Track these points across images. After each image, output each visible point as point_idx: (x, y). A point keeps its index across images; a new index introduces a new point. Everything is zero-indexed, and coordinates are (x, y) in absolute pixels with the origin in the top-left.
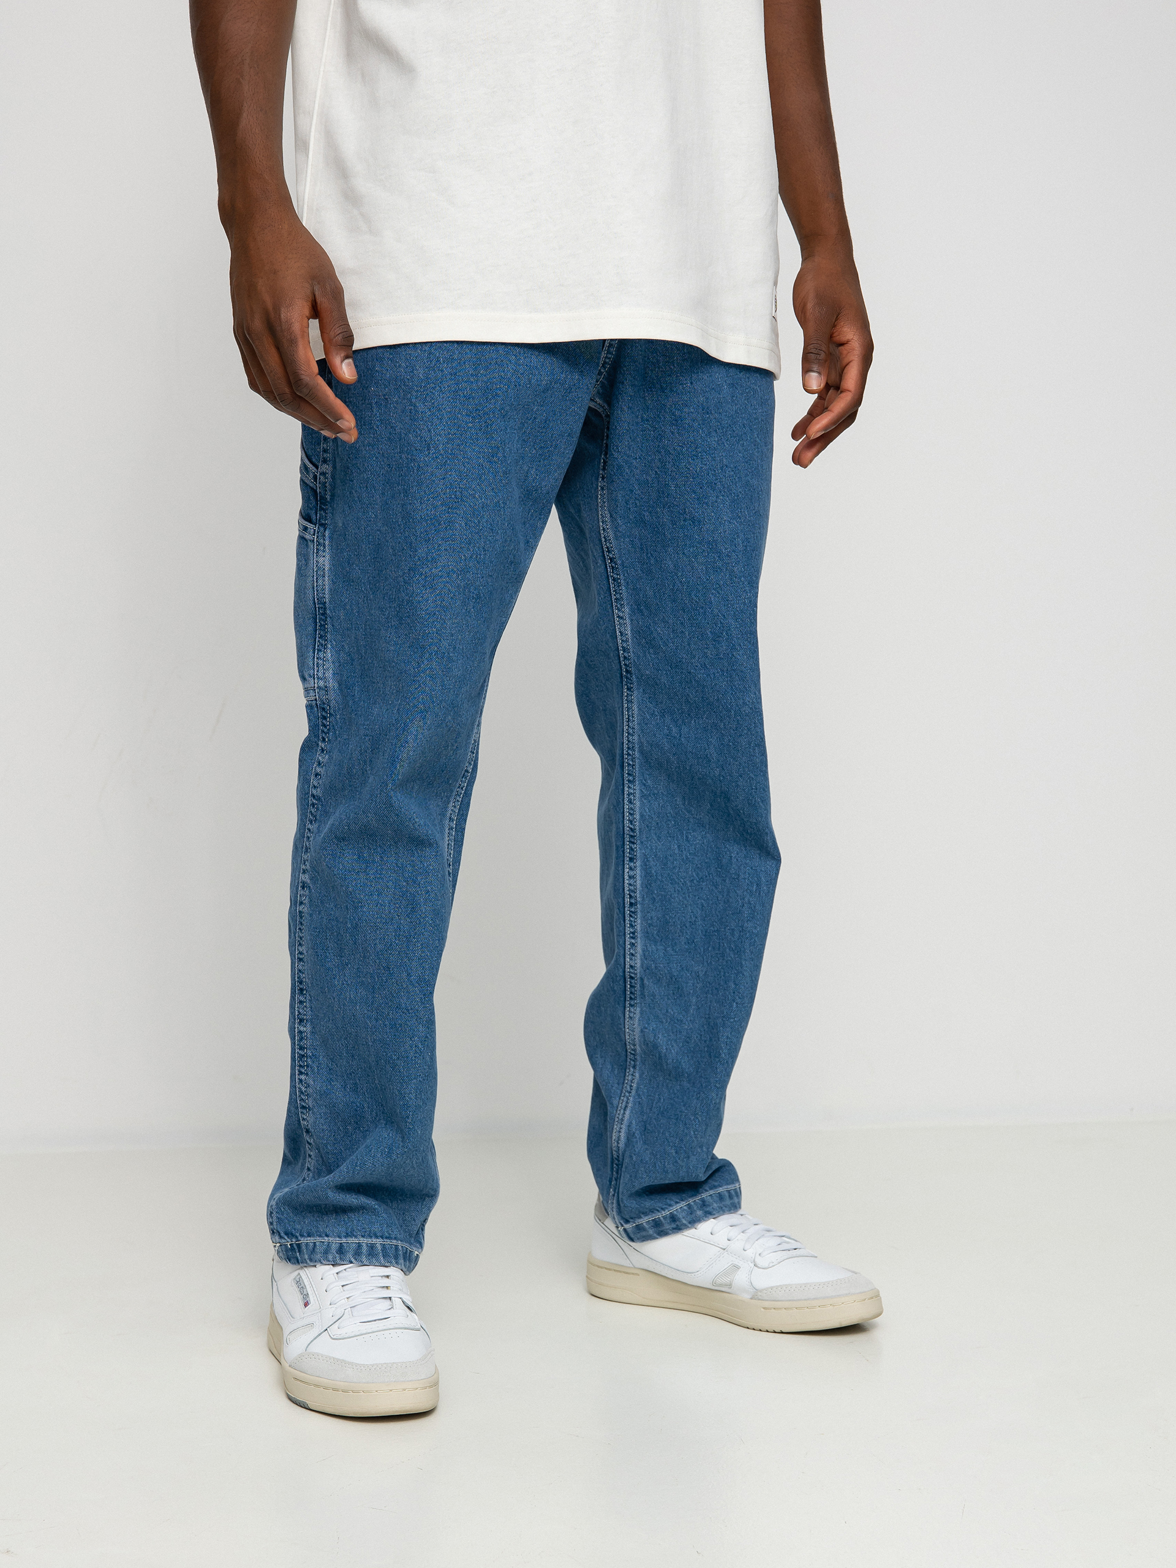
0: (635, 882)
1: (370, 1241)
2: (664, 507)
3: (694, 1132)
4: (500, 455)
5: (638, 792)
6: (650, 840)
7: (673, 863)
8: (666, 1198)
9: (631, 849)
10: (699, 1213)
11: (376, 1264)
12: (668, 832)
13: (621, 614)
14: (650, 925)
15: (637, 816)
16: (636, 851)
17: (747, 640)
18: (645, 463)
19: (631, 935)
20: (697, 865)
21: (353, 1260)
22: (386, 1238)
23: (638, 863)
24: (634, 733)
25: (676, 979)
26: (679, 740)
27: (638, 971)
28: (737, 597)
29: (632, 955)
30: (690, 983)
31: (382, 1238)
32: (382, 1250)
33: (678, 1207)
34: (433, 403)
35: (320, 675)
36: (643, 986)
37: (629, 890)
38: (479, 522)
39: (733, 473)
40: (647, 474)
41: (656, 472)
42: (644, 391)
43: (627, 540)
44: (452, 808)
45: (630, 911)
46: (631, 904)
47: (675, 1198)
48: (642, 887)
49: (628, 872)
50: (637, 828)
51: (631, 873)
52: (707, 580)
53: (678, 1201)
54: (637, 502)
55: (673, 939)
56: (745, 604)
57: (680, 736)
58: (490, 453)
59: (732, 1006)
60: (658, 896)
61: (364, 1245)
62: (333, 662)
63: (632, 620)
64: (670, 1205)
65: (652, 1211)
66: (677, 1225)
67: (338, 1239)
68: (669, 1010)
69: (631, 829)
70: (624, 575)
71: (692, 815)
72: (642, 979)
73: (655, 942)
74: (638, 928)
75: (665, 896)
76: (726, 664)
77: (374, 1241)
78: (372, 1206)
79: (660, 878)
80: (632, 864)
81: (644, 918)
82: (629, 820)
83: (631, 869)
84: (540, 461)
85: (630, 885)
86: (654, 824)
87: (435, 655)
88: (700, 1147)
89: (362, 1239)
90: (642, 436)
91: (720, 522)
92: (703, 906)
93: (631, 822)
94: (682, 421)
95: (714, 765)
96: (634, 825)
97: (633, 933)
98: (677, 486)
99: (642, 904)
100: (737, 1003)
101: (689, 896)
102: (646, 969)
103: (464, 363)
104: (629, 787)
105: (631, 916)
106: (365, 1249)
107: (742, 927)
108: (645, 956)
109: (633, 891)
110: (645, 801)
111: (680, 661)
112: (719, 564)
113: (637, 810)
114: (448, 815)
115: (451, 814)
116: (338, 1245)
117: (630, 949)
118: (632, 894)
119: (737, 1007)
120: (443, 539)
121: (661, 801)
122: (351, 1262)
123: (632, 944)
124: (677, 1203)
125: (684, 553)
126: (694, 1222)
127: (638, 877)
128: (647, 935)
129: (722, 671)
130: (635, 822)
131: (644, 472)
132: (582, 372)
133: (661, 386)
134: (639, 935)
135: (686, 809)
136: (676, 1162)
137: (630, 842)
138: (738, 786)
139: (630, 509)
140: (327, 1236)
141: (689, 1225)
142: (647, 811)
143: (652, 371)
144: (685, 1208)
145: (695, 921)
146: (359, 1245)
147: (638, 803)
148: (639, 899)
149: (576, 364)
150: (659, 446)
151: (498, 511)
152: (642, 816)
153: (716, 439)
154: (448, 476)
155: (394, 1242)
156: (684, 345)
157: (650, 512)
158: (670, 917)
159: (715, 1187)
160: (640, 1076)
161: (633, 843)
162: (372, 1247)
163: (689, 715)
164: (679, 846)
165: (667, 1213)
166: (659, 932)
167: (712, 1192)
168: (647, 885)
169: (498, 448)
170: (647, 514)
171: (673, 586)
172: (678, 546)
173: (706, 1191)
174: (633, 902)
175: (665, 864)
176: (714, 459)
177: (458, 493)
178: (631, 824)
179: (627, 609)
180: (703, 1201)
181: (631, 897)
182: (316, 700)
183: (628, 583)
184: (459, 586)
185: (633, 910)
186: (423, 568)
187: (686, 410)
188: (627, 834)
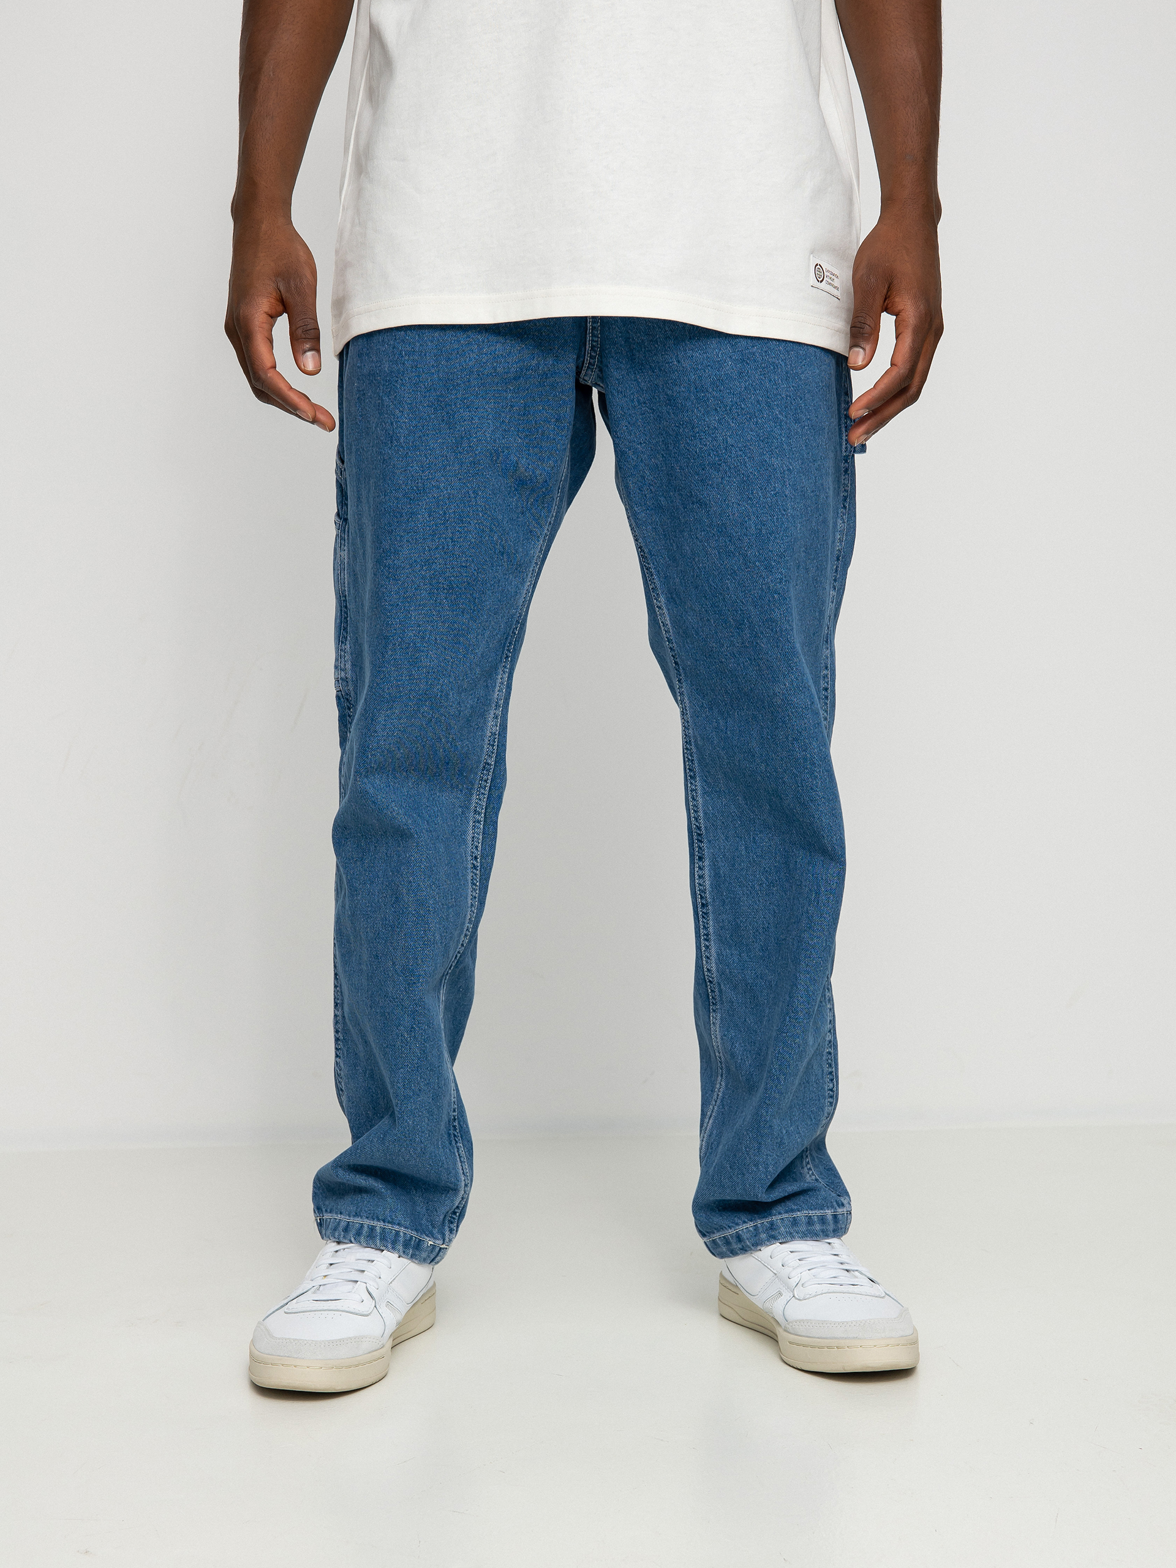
0: (704, 882)
1: (372, 1223)
2: (675, 491)
3: (746, 1148)
4: (465, 445)
5: (699, 788)
6: (718, 839)
7: (740, 864)
8: (736, 1216)
9: (700, 848)
10: (763, 1236)
11: (373, 1246)
12: (736, 832)
13: (659, 604)
14: (722, 928)
15: (701, 814)
16: (704, 850)
17: (768, 628)
18: (651, 447)
19: (705, 937)
20: (765, 868)
21: (353, 1239)
22: (389, 1222)
23: (707, 863)
24: (689, 726)
25: (751, 987)
26: (726, 733)
27: (715, 975)
28: (753, 583)
29: (708, 958)
30: (765, 992)
31: (384, 1221)
32: (381, 1234)
33: (745, 1226)
34: (395, 396)
35: (342, 666)
36: (720, 991)
37: (699, 890)
38: (445, 513)
39: (741, 453)
40: (655, 458)
41: (662, 455)
42: (635, 373)
43: (650, 527)
44: (478, 801)
45: (703, 912)
46: (703, 905)
47: (744, 1217)
48: (711, 888)
49: (698, 872)
50: (703, 826)
51: (700, 872)
52: (722, 565)
53: (746, 1220)
54: (652, 487)
55: (747, 945)
56: (762, 590)
57: (726, 729)
58: (453, 443)
59: (785, 1020)
60: (727, 898)
61: (366, 1226)
62: (351, 654)
63: (668, 610)
64: (737, 1224)
65: (721, 1228)
66: (743, 1246)
67: (347, 1217)
68: (747, 1019)
69: (697, 826)
70: (653, 564)
71: (756, 815)
72: (719, 984)
73: (730, 947)
74: (711, 930)
75: (734, 898)
76: (752, 653)
77: (375, 1223)
78: (379, 1189)
79: (728, 879)
80: (701, 863)
81: (716, 920)
82: (694, 817)
83: (700, 868)
84: (529, 450)
85: (700, 884)
86: (719, 823)
87: (399, 645)
88: (755, 1165)
89: (366, 1220)
90: (642, 419)
91: (728, 505)
92: (774, 911)
93: (696, 819)
94: (674, 400)
95: (758, 760)
96: (700, 823)
97: (707, 935)
98: (681, 468)
99: (713, 906)
100: (790, 1017)
101: (759, 901)
102: (722, 973)
103: (425, 355)
104: (691, 783)
105: (703, 917)
106: (366, 1229)
107: (800, 937)
108: (720, 961)
109: (703, 892)
110: (708, 798)
111: (712, 651)
112: (732, 548)
113: (700, 806)
114: (472, 807)
115: (476, 807)
116: (345, 1224)
117: (705, 951)
118: (703, 895)
119: (790, 1021)
120: (405, 531)
121: (724, 799)
122: (351, 1242)
123: (707, 947)
124: (745, 1222)
125: (697, 538)
126: (757, 1244)
127: (707, 878)
128: (721, 939)
129: (750, 660)
130: (700, 820)
131: (652, 456)
132: (557, 356)
133: (650, 366)
134: (712, 937)
135: (749, 809)
136: (731, 1177)
137: (698, 840)
138: (784, 782)
139: (645, 495)
140: (341, 1213)
141: (752, 1248)
142: (711, 809)
143: (639, 351)
144: (751, 1229)
145: (768, 927)
146: (362, 1226)
147: (700, 800)
148: (709, 900)
149: (551, 349)
150: (660, 428)
151: (468, 501)
152: (705, 813)
153: (717, 418)
154: (409, 468)
155: (396, 1228)
156: (665, 321)
157: (665, 497)
158: (741, 922)
159: (792, 1211)
160: (726, 1086)
161: (701, 842)
162: (372, 1229)
163: (732, 706)
164: (746, 848)
165: (732, 1231)
166: (732, 936)
167: (785, 1216)
168: (716, 886)
169: (462, 438)
170: (662, 499)
171: (693, 572)
172: (691, 531)
173: (780, 1213)
174: (704, 902)
175: (733, 865)
176: (715, 439)
177: (420, 485)
178: (697, 822)
179: (662, 599)
180: (772, 1224)
181: (702, 898)
182: (341, 691)
183: (658, 571)
184: (424, 578)
185: (704, 911)
186: (386, 559)
187: (676, 388)
188: (695, 832)
